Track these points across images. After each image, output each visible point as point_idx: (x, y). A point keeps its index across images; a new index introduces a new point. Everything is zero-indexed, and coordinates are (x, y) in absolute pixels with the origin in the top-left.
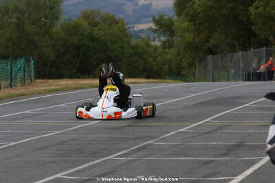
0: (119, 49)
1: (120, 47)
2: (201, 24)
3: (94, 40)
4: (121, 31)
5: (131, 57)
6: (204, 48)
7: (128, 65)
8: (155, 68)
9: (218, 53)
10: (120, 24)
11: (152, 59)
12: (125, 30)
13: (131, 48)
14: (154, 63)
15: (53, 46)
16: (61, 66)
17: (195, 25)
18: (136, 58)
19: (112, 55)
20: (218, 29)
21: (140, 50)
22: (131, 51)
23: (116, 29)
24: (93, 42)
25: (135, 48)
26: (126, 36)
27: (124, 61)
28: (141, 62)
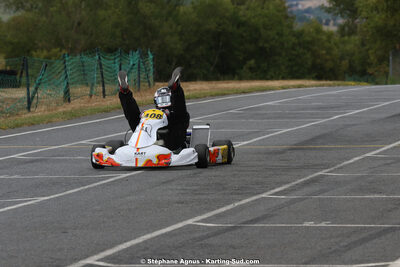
0: (277, 37)
1: (278, 34)
3: (240, 24)
4: (278, 11)
5: (293, 49)
7: (290, 60)
8: (329, 65)
11: (324, 52)
12: (285, 9)
13: (294, 35)
14: (328, 57)
15: (181, 34)
16: (193, 63)
18: (302, 50)
19: (266, 45)
21: (308, 39)
22: (294, 40)
23: (271, 7)
24: (238, 27)
25: (300, 35)
26: (286, 17)
27: (284, 54)
28: (308, 55)
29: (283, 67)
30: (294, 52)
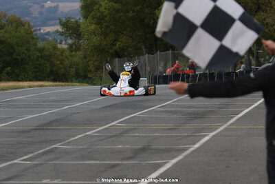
0: (26, 52)
1: (26, 49)
2: (107, 27)
4: (27, 34)
5: (38, 60)
6: (110, 51)
7: (35, 68)
8: (62, 71)
9: (125, 56)
10: (26, 27)
11: (58, 62)
12: (31, 32)
13: (38, 51)
14: (61, 66)
17: (101, 28)
18: (42, 61)
19: (18, 57)
20: (125, 32)
21: (47, 53)
22: (38, 54)
23: (22, 31)
25: (42, 50)
26: (33, 38)
27: (30, 63)
28: (48, 65)
29: (30, 73)
30: (37, 62)
